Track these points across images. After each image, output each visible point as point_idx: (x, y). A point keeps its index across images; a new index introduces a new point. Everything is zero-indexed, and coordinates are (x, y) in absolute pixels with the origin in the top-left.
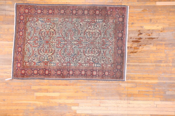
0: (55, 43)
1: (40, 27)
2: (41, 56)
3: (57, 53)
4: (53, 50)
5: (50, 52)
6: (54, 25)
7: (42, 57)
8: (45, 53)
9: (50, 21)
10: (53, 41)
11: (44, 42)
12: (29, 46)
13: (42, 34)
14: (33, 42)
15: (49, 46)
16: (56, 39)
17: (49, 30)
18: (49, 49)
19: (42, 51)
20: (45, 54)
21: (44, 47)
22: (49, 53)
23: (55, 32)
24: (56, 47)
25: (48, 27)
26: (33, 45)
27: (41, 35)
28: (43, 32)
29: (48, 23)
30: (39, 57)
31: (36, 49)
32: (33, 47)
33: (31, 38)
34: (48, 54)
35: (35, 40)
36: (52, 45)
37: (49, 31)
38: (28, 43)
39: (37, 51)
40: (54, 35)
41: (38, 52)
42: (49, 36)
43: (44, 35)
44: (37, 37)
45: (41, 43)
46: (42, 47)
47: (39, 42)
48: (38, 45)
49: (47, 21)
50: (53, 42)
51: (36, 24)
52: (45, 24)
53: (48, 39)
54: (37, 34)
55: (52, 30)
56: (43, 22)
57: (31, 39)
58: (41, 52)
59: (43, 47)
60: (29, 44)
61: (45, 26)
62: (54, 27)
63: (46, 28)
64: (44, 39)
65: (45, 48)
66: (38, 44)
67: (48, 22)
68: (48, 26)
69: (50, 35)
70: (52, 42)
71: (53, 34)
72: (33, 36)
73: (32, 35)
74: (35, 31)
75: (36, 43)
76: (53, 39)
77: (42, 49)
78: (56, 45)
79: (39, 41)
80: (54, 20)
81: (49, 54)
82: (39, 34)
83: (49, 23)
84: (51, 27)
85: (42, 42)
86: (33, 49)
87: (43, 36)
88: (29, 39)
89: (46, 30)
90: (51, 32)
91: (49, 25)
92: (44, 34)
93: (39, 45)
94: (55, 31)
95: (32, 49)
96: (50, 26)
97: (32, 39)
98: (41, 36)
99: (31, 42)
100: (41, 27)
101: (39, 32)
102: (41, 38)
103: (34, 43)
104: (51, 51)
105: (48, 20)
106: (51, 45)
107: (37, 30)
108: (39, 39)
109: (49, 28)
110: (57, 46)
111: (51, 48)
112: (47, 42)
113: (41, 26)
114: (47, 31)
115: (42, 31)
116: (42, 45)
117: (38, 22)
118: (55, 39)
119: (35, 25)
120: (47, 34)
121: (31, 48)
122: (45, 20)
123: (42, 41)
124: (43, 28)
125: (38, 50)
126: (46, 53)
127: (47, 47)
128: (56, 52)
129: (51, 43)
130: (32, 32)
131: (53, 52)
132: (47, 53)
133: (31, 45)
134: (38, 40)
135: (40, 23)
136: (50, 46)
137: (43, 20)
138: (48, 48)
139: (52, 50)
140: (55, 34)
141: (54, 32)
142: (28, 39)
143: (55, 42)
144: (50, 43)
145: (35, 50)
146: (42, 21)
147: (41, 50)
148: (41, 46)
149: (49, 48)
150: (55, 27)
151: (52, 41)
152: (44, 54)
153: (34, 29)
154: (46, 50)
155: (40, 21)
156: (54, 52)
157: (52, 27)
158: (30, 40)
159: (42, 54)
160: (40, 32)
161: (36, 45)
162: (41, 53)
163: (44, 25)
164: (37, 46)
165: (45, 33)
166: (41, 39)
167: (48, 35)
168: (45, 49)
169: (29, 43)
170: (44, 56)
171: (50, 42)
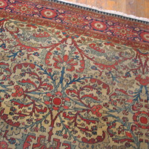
0: (46, 134)
1: (116, 86)
2: (7, 70)
3: (5, 136)
4: (19, 120)
5: (16, 107)
6: (122, 141)
7: (5, 73)
8: (17, 88)
9: (140, 126)
10: (59, 125)
11: (60, 89)
12: (53, 39)
13: (92, 88)
14: (67, 53)
15: (41, 106)
16: (62, 140)
17: (105, 119)
18: (27, 105)
19: (27, 77)
20: (12, 87)
21: (40, 87)
22: (12, 101)
23: (92, 141)
24: (29, 136)
25: (115, 114)
26: (56, 52)
27: (86, 84)
28: (99, 93)
29: (130, 117)
30: (8, 64)
31: (39, 60)
32: (48, 49)
33: (80, 51)
34: (7, 96)
35: (73, 62)
36: (39, 121)
37: (99, 115)
38: (64, 37)
39: (28, 61)
40: (83, 135)
41: (26, 65)
42: (78, 114)
43: (87, 96)
44: (81, 70)
45: (58, 81)
46: (40, 79)
47: (63, 72)
48: (52, 67)
49: (140, 113)
50: (52, 125)
51: (128, 75)
52: (129, 104)
53: (68, 108)
54: (93, 72)
55: (105, 128)
56: (136, 100)
57: (77, 51)
58: (23, 75)
59: (41, 83)
60: (60, 39)
61: (118, 105)
62: (116, 141)
63: (111, 107)
64: (70, 91)
65: (37, 89)
66: (54, 69)
67: (135, 118)
68: (121, 116)
69: (82, 119)
70: (53, 121)
71: (85, 130)
72: (85, 58)
73: (90, 55)
74: (104, 66)
75: (62, 62)
76: (66, 128)
77: (34, 80)
78: (37, 134)
79: (66, 72)
80: (141, 141)
81: (5, 100)
82: (93, 80)
83: (131, 120)
84: (114, 125)
85: (61, 82)
86: (41, 50)
87: (82, 89)
88: (78, 44)
89: (106, 105)
90: (94, 122)
91: (125, 119)
92: (91, 96)
93: (50, 70)
94: (100, 139)
95: (42, 47)
96: (118, 124)
97: (75, 53)
98: (83, 83)
99: (68, 49)
100: (116, 89)
101: (99, 78)
102: (78, 83)
103: (62, 56)
104: (18, 110)
105: (144, 120)
106: (41, 117)
107: (106, 74)
108: (72, 73)
109: (110, 119)
110: (34, 141)
111: (31, 114)
112: (57, 101)
113: (121, 90)
114: (100, 107)
115: (104, 91)
116: (51, 80)
117: (136, 81)
118: (65, 137)
119: (125, 72)
120: (89, 106)
121: (45, 44)
122: (142, 106)
123: (65, 83)
124: (115, 94)
125: (33, 66)
126: (14, 91)
127: (37, 96)
128: (7, 131)
129: (49, 118)
130: (103, 57)
131: (10, 117)
132: (14, 95)
133: (56, 45)
134: (72, 69)
135: (131, 86)
136: (39, 111)
137: (141, 100)
138: (33, 102)
139: (21, 115)
140: (84, 140)
141: (94, 137)
142: (79, 41)
143: (51, 133)
144: (51, 112)
145: (36, 54)
146: (139, 96)
147: (31, 73)
148: (45, 76)
149: (32, 106)
150: (112, 143)
151: (58, 121)
152: (12, 83)
153: (113, 66)
154: (25, 94)
155: (138, 87)
156: (10, 122)
157: (114, 130)
158: (76, 45)
159: (13, 75)
160: (100, 83)
161: (52, 62)
162: (18, 71)
163: (122, 102)
164: (47, 63)
165: (96, 98)
166: (73, 82)
167: (84, 110)
168: (33, 88)
169: (65, 40)
170: (6, 83)
171: (55, 113)
